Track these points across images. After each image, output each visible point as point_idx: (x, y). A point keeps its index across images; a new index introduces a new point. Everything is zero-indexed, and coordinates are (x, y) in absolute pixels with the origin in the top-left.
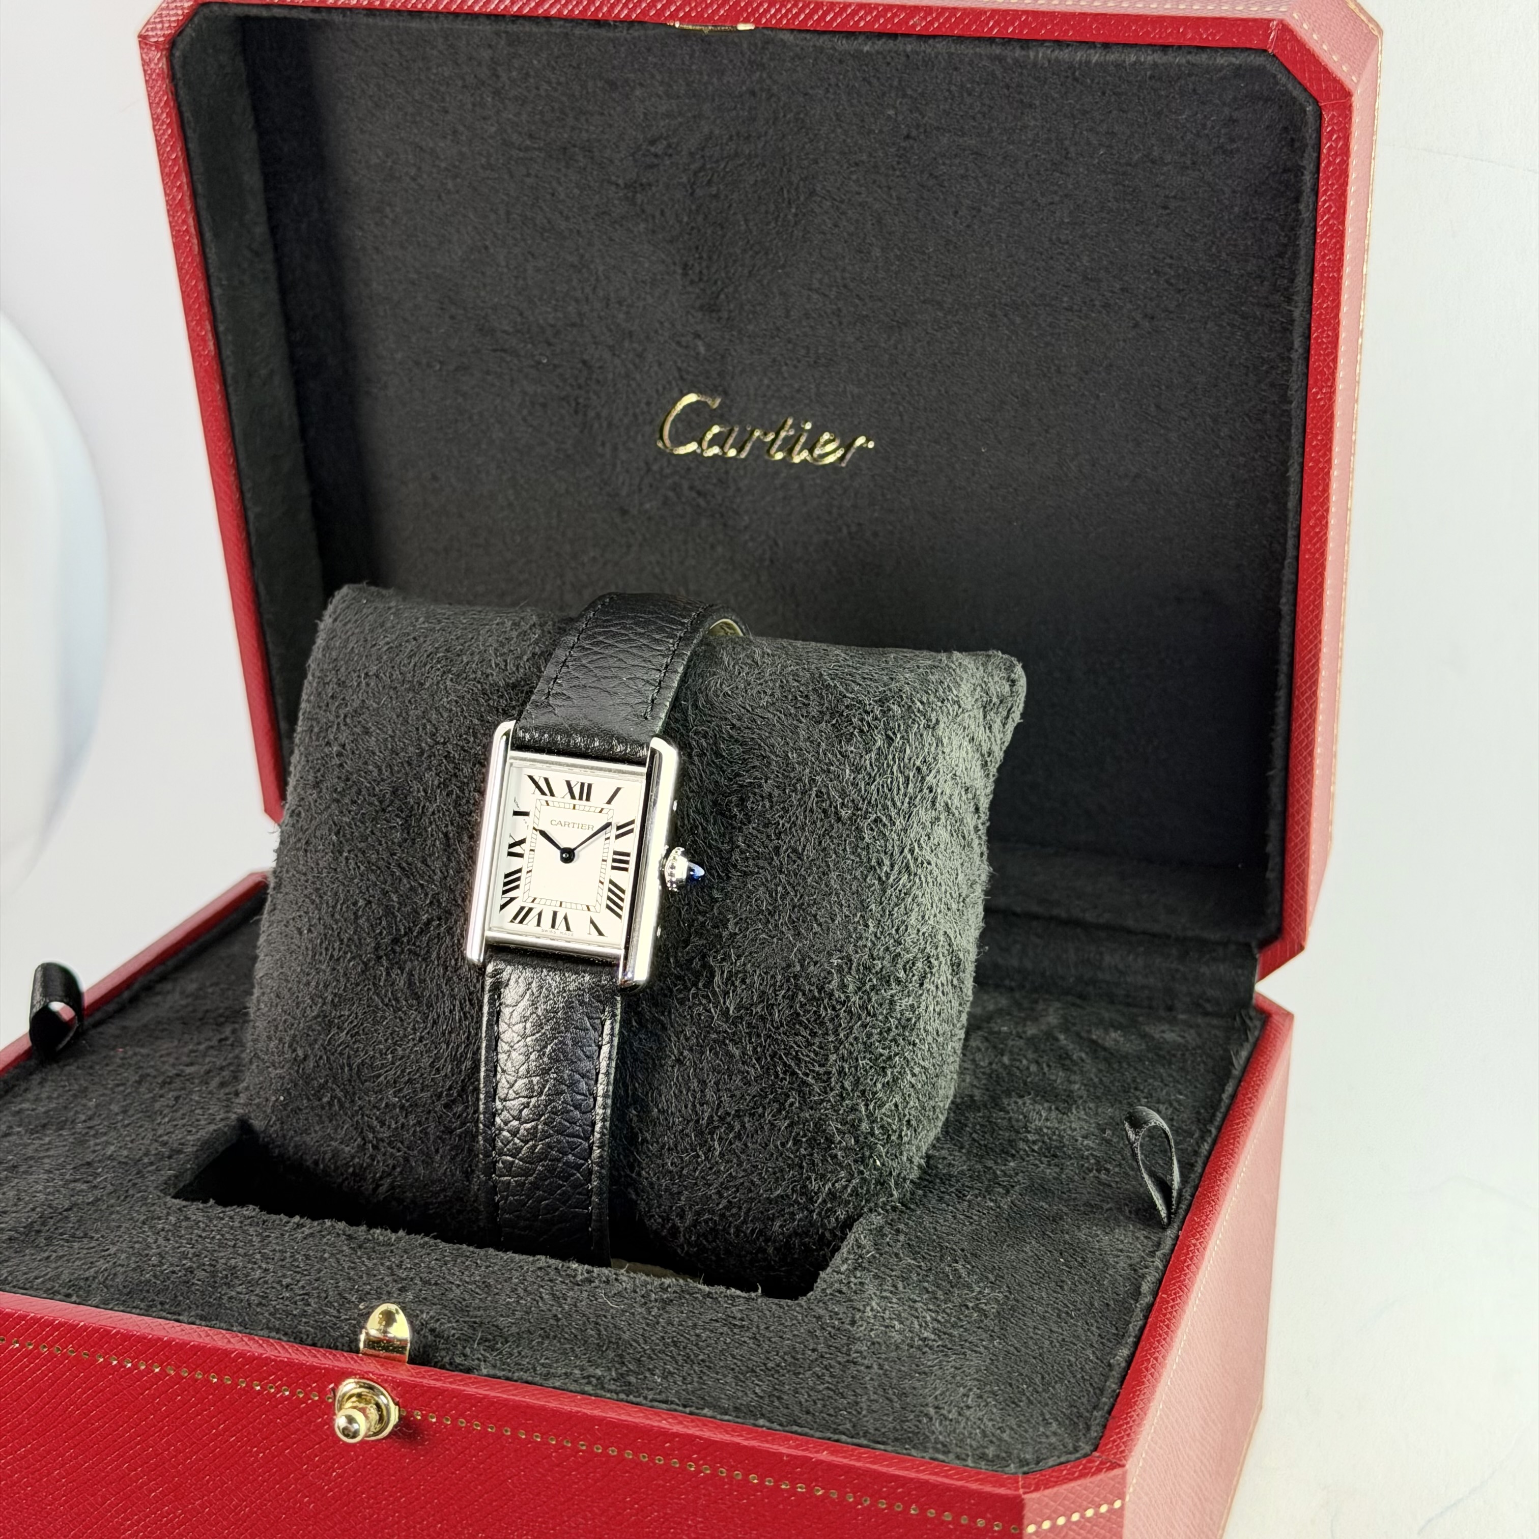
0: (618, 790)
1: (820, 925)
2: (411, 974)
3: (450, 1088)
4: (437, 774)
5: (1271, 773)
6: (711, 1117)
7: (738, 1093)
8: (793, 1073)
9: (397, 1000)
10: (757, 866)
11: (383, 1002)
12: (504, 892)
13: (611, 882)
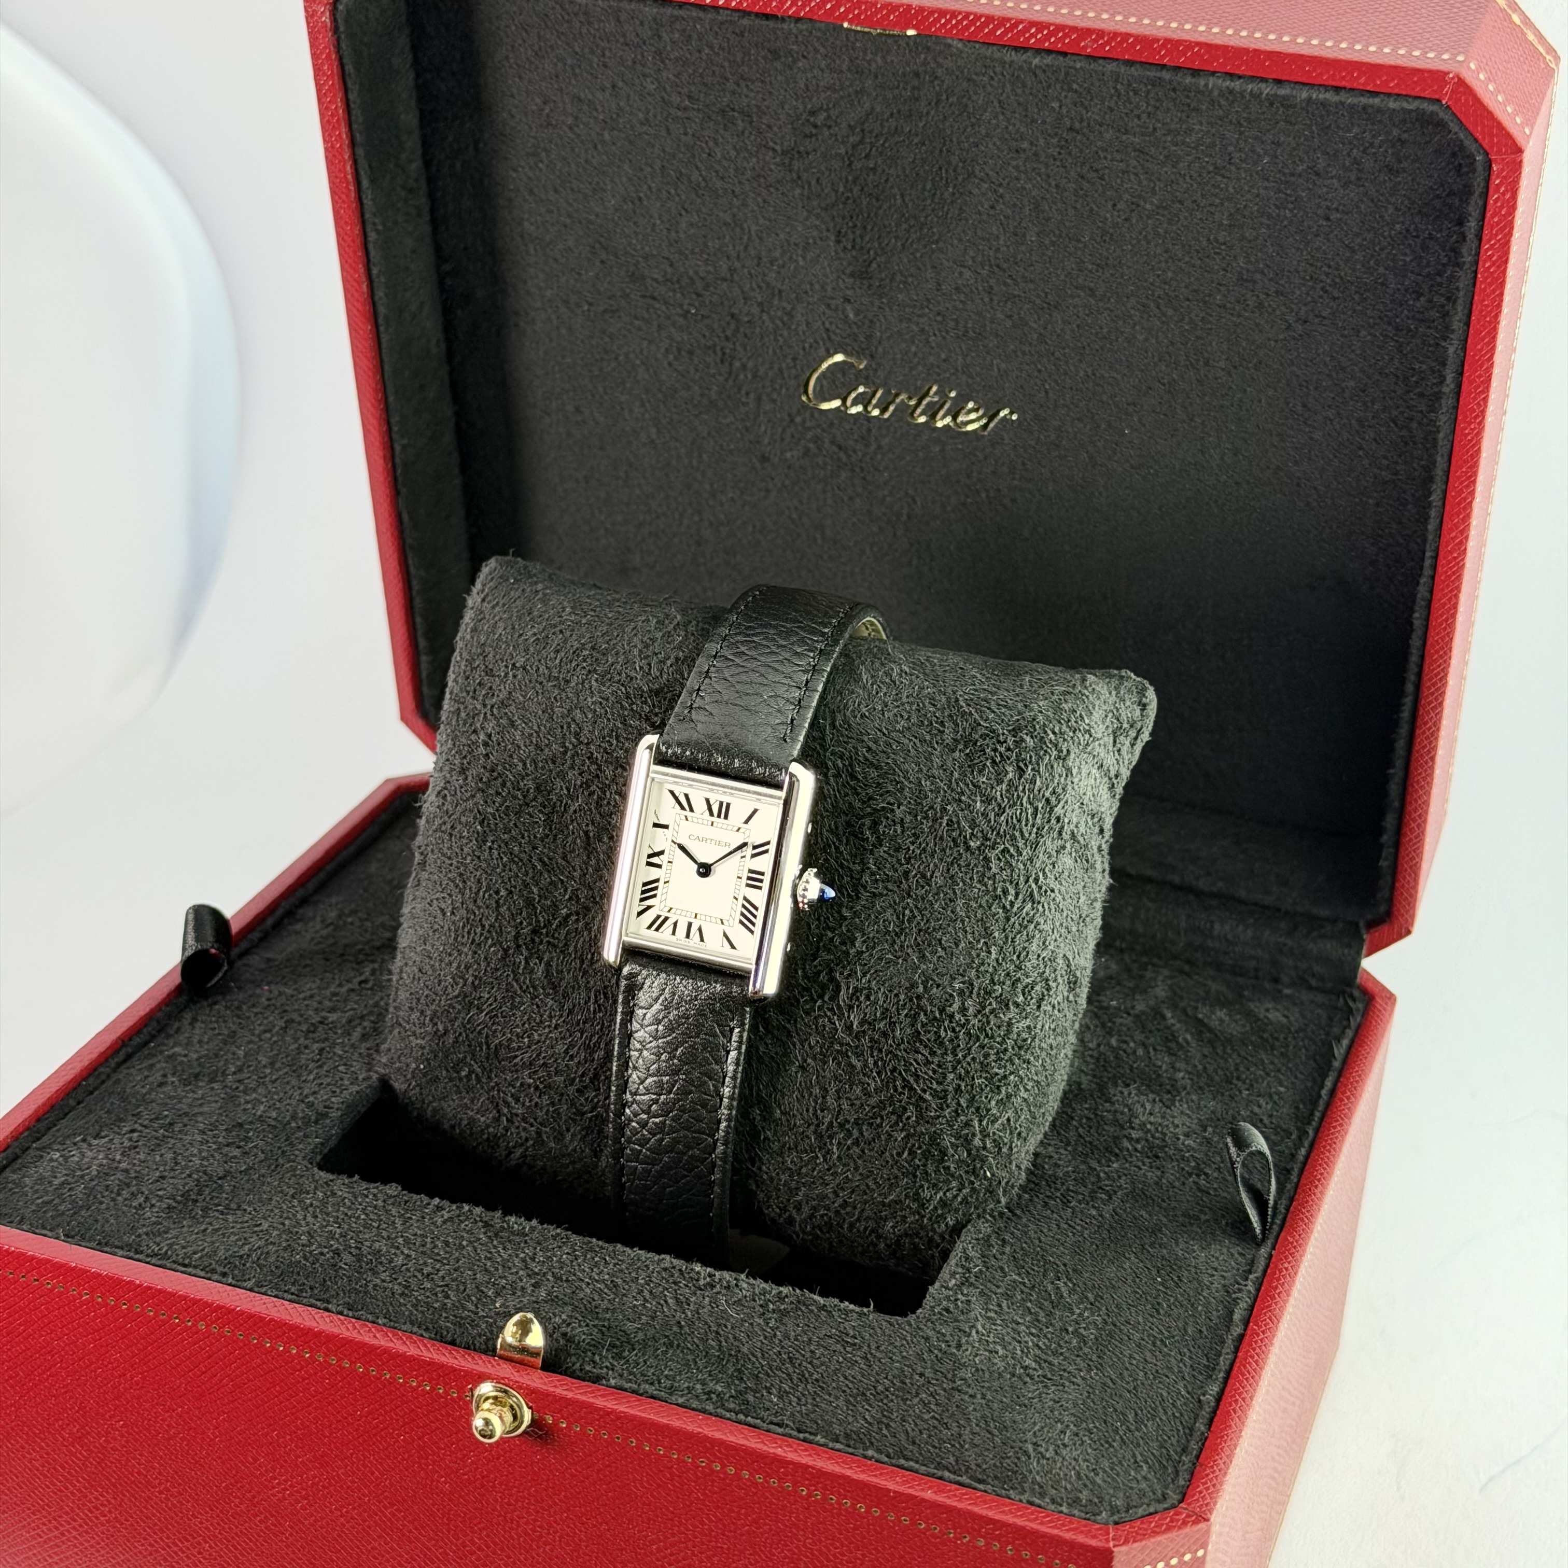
0: (755, 811)
1: (944, 949)
2: (548, 964)
3: (583, 1075)
4: (580, 774)
5: (1392, 771)
6: (831, 1123)
7: (858, 1103)
8: (911, 1089)
9: (535, 988)
10: (886, 888)
11: (521, 988)
12: (642, 900)
13: (745, 899)
